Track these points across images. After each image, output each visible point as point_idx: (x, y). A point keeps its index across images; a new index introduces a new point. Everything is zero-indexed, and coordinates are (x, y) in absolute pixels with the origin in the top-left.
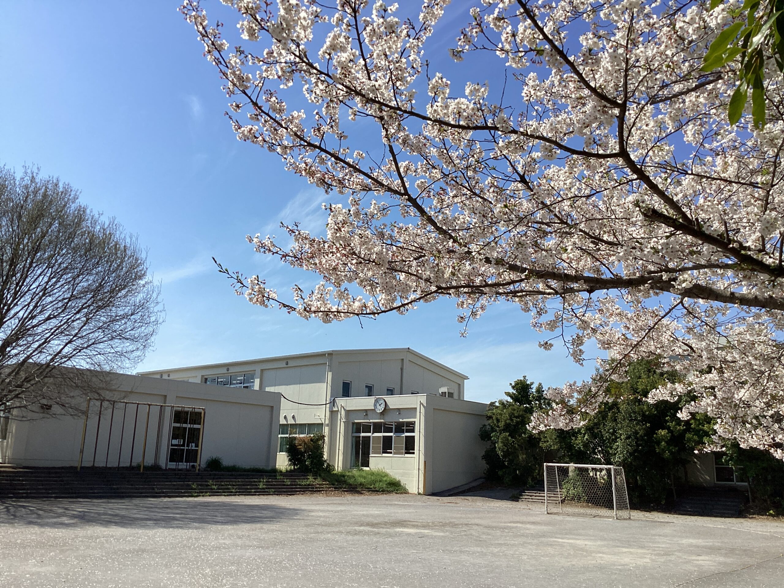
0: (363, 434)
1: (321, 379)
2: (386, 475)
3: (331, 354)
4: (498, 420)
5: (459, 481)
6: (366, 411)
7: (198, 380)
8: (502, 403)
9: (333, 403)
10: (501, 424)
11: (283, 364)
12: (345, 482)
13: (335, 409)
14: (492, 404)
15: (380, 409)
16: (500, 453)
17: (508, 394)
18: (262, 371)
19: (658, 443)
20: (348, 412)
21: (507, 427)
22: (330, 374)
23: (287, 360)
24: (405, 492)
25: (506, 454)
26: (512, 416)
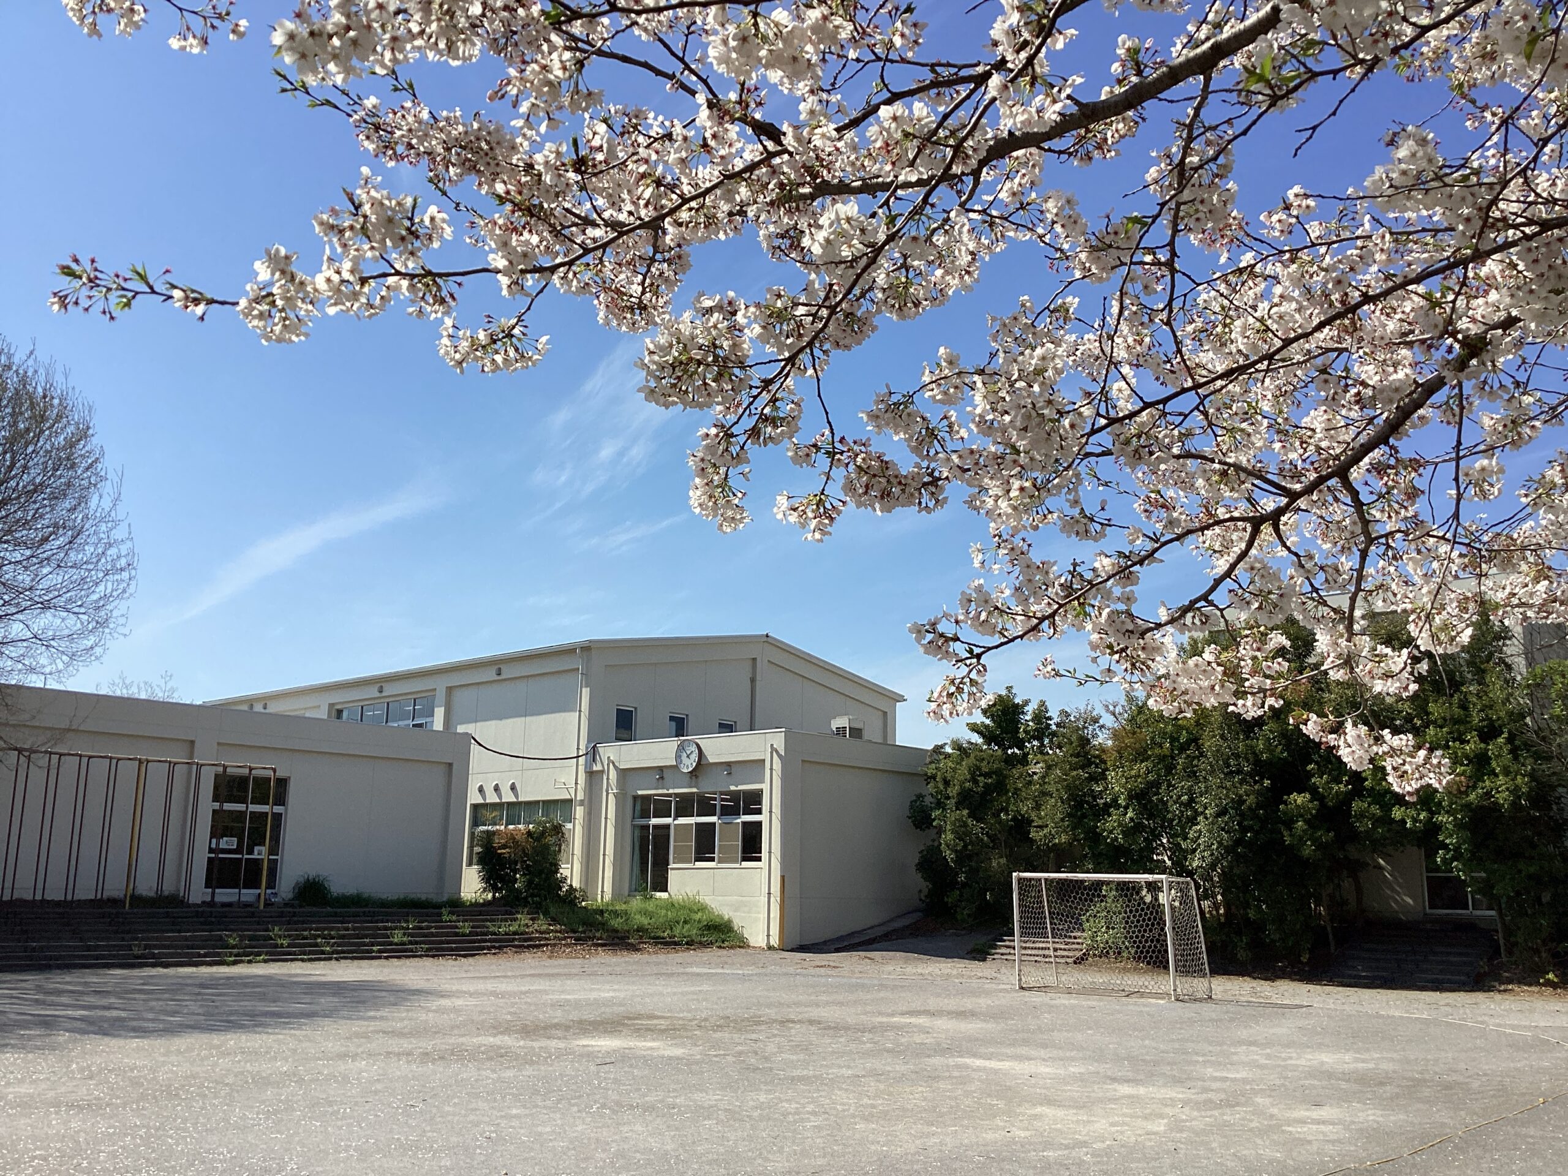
0: (654, 821)
1: (566, 705)
2: (703, 908)
3: (587, 648)
4: (946, 783)
5: (866, 918)
6: (661, 769)
7: (322, 714)
8: (957, 746)
9: (593, 754)
10: (953, 791)
11: (490, 674)
12: (603, 925)
13: (597, 767)
14: (938, 749)
15: (689, 764)
16: (949, 855)
17: (974, 728)
18: (450, 689)
19: (1289, 823)
20: (623, 774)
21: (965, 799)
22: (586, 692)
23: (498, 664)
24: (742, 944)
25: (962, 857)
26: (975, 773)
